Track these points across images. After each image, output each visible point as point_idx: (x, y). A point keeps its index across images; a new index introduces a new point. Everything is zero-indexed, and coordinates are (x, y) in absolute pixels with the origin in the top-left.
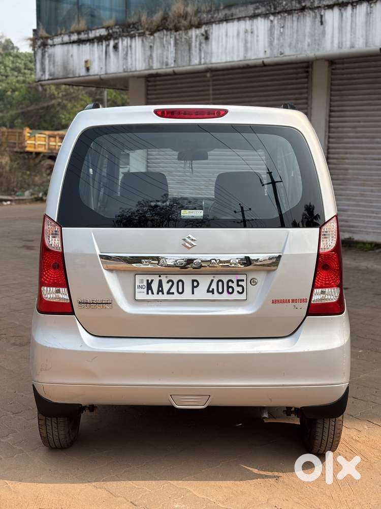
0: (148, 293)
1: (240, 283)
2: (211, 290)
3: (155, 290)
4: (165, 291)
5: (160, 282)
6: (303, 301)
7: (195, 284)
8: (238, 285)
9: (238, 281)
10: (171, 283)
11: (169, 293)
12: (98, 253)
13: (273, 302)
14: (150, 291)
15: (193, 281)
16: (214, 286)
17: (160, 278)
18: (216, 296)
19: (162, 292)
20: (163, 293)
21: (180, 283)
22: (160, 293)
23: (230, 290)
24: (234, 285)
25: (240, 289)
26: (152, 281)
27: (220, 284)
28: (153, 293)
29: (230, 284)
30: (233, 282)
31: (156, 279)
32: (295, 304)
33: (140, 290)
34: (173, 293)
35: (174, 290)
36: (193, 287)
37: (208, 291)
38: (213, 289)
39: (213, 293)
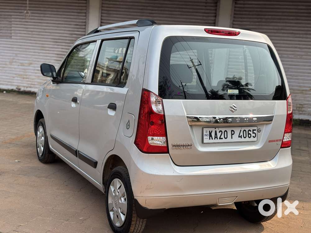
1: (254, 132)
2: (240, 136)
8: (253, 133)
9: (253, 130)
12: (186, 115)
13: (269, 142)
20: (217, 139)
21: (226, 132)
22: (216, 139)
25: (254, 135)
27: (245, 132)
28: (212, 139)
29: (250, 132)
30: (251, 131)
34: (222, 138)
36: (232, 134)
38: (241, 135)
39: (241, 138)
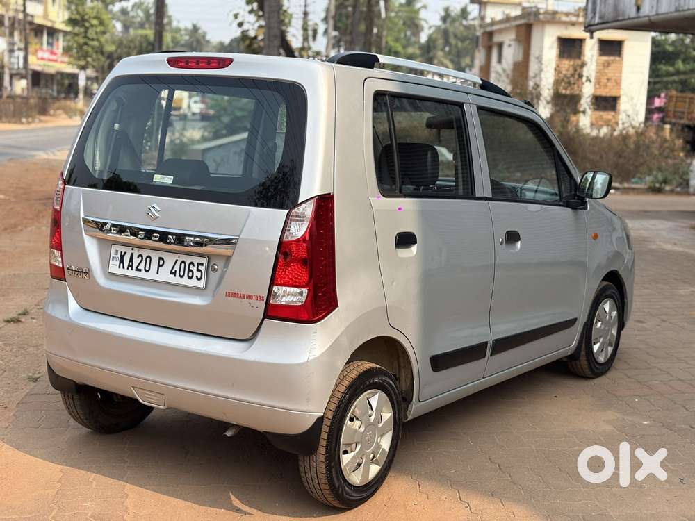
0: (119, 267)
1: (200, 267)
2: (173, 271)
3: (126, 264)
4: (134, 267)
5: (132, 254)
6: (259, 298)
7: (161, 262)
8: (198, 270)
9: (199, 264)
10: (140, 258)
11: (137, 269)
12: (82, 215)
13: (226, 295)
14: (121, 264)
15: (160, 258)
16: (177, 268)
17: (132, 252)
18: (177, 280)
19: (132, 266)
20: (132, 269)
21: (148, 259)
22: (130, 268)
23: (190, 274)
24: (194, 268)
25: (198, 274)
26: (125, 253)
27: (183, 265)
28: (124, 268)
29: (191, 267)
30: (194, 265)
31: (129, 251)
32: (250, 301)
33: (114, 262)
34: (140, 270)
35: (142, 267)
36: (159, 266)
37: (171, 273)
38: (176, 271)
39: (175, 276)
